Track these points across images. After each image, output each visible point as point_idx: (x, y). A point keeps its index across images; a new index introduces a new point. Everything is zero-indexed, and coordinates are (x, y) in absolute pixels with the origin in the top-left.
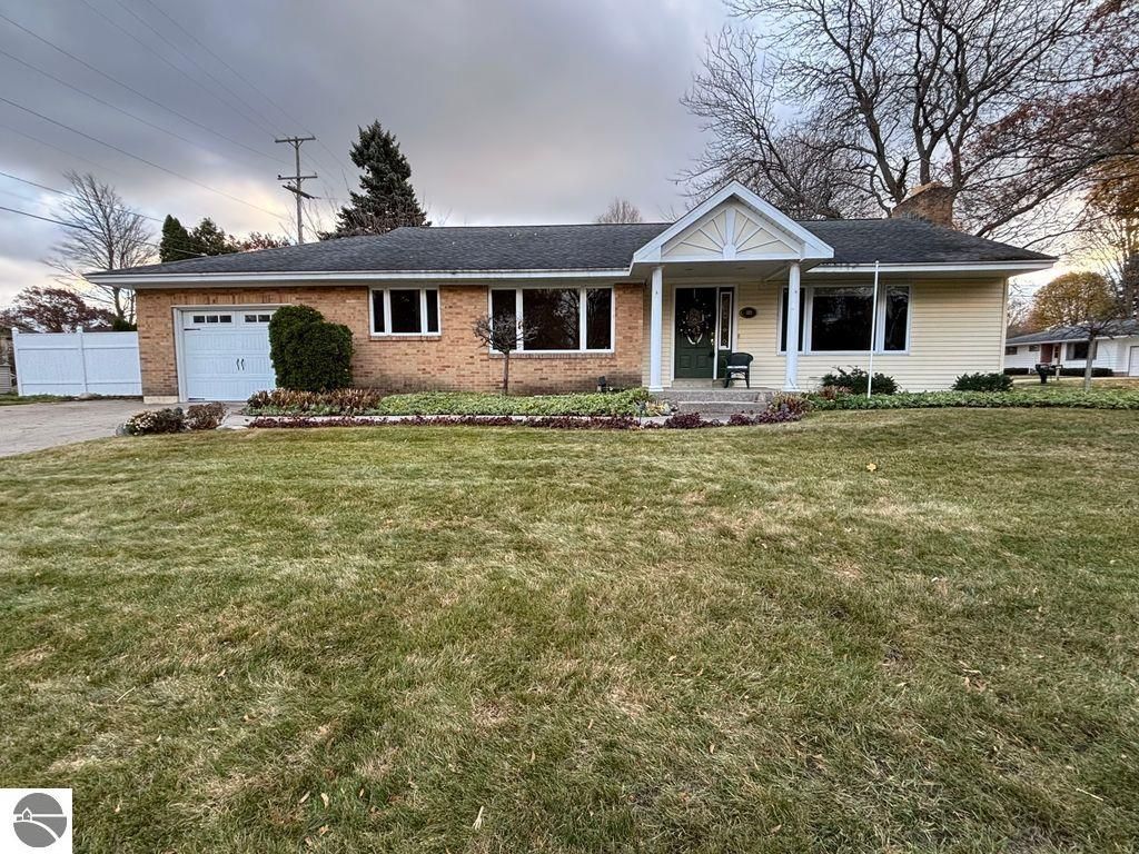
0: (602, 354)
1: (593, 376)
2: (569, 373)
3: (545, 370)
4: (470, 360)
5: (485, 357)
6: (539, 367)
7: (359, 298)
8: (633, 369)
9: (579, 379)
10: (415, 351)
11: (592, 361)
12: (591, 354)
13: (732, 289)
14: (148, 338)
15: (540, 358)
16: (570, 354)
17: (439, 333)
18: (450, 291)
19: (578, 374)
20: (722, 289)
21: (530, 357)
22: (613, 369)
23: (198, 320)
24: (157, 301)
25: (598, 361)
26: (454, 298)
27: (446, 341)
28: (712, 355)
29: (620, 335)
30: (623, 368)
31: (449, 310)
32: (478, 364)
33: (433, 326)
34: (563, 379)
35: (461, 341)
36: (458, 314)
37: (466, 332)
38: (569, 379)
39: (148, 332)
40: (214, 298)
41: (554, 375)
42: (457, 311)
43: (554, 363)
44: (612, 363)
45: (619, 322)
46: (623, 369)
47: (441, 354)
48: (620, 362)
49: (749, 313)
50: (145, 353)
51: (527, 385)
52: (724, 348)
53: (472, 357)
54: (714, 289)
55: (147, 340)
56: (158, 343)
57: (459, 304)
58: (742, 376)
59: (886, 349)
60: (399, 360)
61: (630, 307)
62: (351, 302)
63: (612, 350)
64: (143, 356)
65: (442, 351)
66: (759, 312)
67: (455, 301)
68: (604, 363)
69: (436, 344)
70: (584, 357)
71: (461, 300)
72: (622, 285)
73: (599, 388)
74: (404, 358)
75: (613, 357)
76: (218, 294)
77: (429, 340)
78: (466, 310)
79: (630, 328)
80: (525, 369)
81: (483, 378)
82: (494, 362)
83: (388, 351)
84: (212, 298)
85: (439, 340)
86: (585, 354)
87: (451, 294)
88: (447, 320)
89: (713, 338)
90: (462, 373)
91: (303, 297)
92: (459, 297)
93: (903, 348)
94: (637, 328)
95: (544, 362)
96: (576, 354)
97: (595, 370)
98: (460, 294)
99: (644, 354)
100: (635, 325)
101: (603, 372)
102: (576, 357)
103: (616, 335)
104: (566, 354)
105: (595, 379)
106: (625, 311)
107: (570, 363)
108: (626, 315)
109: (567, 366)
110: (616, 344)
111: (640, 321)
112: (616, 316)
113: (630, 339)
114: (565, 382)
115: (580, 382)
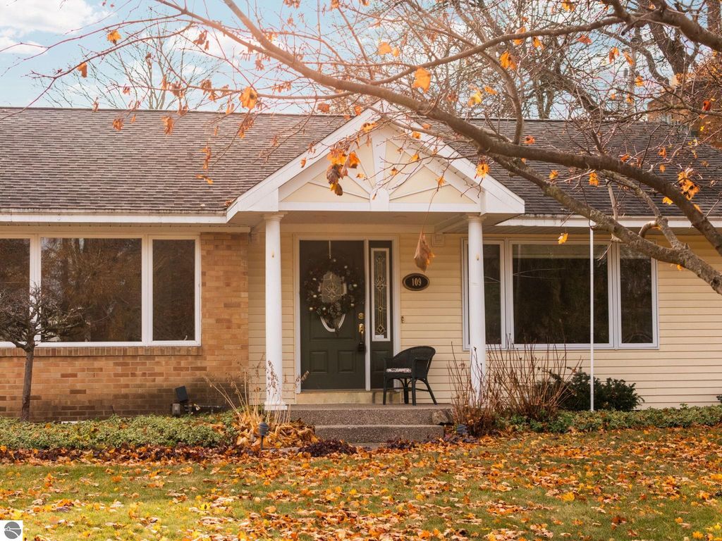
0: (180, 348)
1: (165, 385)
2: (123, 380)
3: (80, 375)
6: (70, 371)
8: (234, 374)
9: (140, 391)
11: (163, 360)
12: (162, 349)
13: (388, 244)
15: (72, 356)
16: (125, 349)
19: (137, 383)
20: (373, 244)
21: (54, 354)
22: (199, 374)
25: (173, 361)
28: (362, 349)
29: (211, 316)
30: (214, 369)
34: (112, 391)
38: (124, 391)
41: (96, 385)
43: (98, 364)
44: (199, 364)
45: (207, 294)
46: (215, 374)
48: (210, 362)
49: (416, 282)
51: (47, 404)
52: (380, 338)
54: (362, 243)
59: (624, 341)
61: (226, 272)
63: (197, 342)
66: (431, 280)
68: (183, 363)
70: (150, 354)
72: (214, 237)
73: (176, 407)
75: (199, 353)
79: (226, 306)
86: (151, 349)
89: (363, 321)
93: (650, 340)
94: (238, 305)
95: (79, 364)
96: (136, 348)
97: (169, 376)
99: (251, 349)
100: (234, 300)
101: (183, 379)
102: (135, 354)
103: (204, 316)
104: (120, 349)
105: (168, 391)
106: (218, 278)
107: (126, 364)
108: (221, 284)
109: (119, 370)
110: (203, 332)
111: (244, 295)
112: (204, 284)
113: (228, 324)
114: (116, 397)
115: (142, 396)
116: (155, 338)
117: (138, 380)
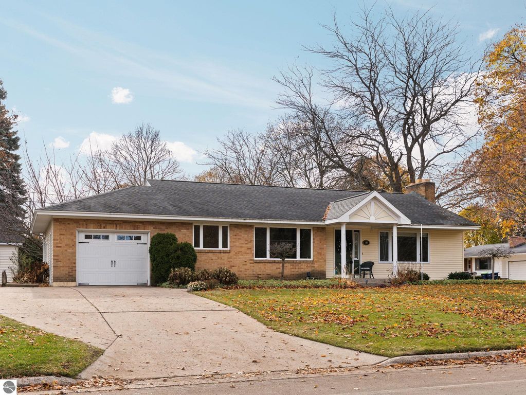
0: (308, 261)
1: (304, 271)
2: (293, 270)
4: (245, 263)
5: (252, 262)
7: (188, 229)
8: (322, 269)
9: (297, 273)
10: (217, 258)
11: (303, 264)
12: (303, 261)
13: (358, 231)
14: (60, 247)
17: (228, 249)
18: (235, 227)
20: (355, 231)
21: (274, 262)
22: (313, 268)
23: (87, 237)
24: (68, 226)
25: (306, 265)
26: (237, 231)
27: (232, 253)
28: (352, 262)
29: (316, 251)
30: (317, 267)
31: (235, 237)
32: (249, 265)
33: (225, 245)
34: (290, 273)
35: (240, 253)
36: (239, 239)
37: (243, 249)
38: (293, 273)
39: (61, 243)
40: (104, 225)
41: (286, 271)
42: (239, 237)
43: (286, 265)
44: (313, 265)
45: (315, 245)
46: (317, 269)
47: (230, 260)
48: (316, 265)
49: (366, 243)
50: (57, 256)
52: (356, 259)
53: (246, 261)
54: (351, 231)
55: (59, 248)
56: (66, 250)
57: (240, 234)
58: (368, 272)
59: (420, 261)
60: (208, 263)
61: (320, 239)
62: (184, 231)
63: (311, 259)
64: (56, 258)
65: (231, 258)
66: (371, 242)
67: (238, 232)
68: (309, 265)
69: (227, 254)
70: (300, 262)
71: (241, 232)
72: (317, 229)
73: (307, 278)
74: (211, 261)
75: (313, 262)
76: (107, 223)
77: (225, 252)
78: (243, 237)
79: (320, 249)
80: (272, 268)
81: (251, 273)
82: (257, 264)
83: (203, 257)
84: (103, 226)
85: (229, 252)
86: (299, 261)
87: (236, 229)
88: (233, 242)
89: (351, 254)
90: (240, 270)
91: (158, 227)
92: (240, 230)
93: (427, 261)
94: (323, 249)
96: (296, 260)
97: (306, 269)
98: (241, 229)
99: (327, 261)
100: (322, 247)
101: (308, 270)
102: (296, 262)
103: (314, 251)
104: (292, 261)
105: (305, 273)
106: (318, 240)
107: (293, 265)
108: (319, 242)
109: (292, 267)
110: (314, 256)
111: (325, 245)
112: (314, 242)
113: (320, 254)
114: (291, 275)
115: (298, 275)
116: (301, 258)
117: (297, 270)
